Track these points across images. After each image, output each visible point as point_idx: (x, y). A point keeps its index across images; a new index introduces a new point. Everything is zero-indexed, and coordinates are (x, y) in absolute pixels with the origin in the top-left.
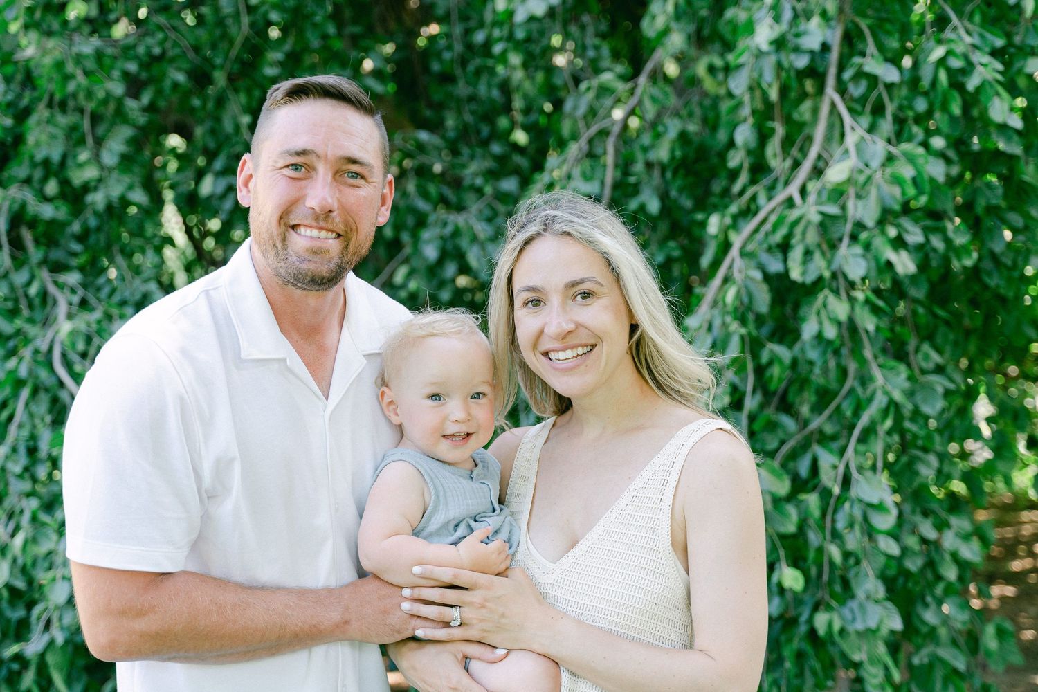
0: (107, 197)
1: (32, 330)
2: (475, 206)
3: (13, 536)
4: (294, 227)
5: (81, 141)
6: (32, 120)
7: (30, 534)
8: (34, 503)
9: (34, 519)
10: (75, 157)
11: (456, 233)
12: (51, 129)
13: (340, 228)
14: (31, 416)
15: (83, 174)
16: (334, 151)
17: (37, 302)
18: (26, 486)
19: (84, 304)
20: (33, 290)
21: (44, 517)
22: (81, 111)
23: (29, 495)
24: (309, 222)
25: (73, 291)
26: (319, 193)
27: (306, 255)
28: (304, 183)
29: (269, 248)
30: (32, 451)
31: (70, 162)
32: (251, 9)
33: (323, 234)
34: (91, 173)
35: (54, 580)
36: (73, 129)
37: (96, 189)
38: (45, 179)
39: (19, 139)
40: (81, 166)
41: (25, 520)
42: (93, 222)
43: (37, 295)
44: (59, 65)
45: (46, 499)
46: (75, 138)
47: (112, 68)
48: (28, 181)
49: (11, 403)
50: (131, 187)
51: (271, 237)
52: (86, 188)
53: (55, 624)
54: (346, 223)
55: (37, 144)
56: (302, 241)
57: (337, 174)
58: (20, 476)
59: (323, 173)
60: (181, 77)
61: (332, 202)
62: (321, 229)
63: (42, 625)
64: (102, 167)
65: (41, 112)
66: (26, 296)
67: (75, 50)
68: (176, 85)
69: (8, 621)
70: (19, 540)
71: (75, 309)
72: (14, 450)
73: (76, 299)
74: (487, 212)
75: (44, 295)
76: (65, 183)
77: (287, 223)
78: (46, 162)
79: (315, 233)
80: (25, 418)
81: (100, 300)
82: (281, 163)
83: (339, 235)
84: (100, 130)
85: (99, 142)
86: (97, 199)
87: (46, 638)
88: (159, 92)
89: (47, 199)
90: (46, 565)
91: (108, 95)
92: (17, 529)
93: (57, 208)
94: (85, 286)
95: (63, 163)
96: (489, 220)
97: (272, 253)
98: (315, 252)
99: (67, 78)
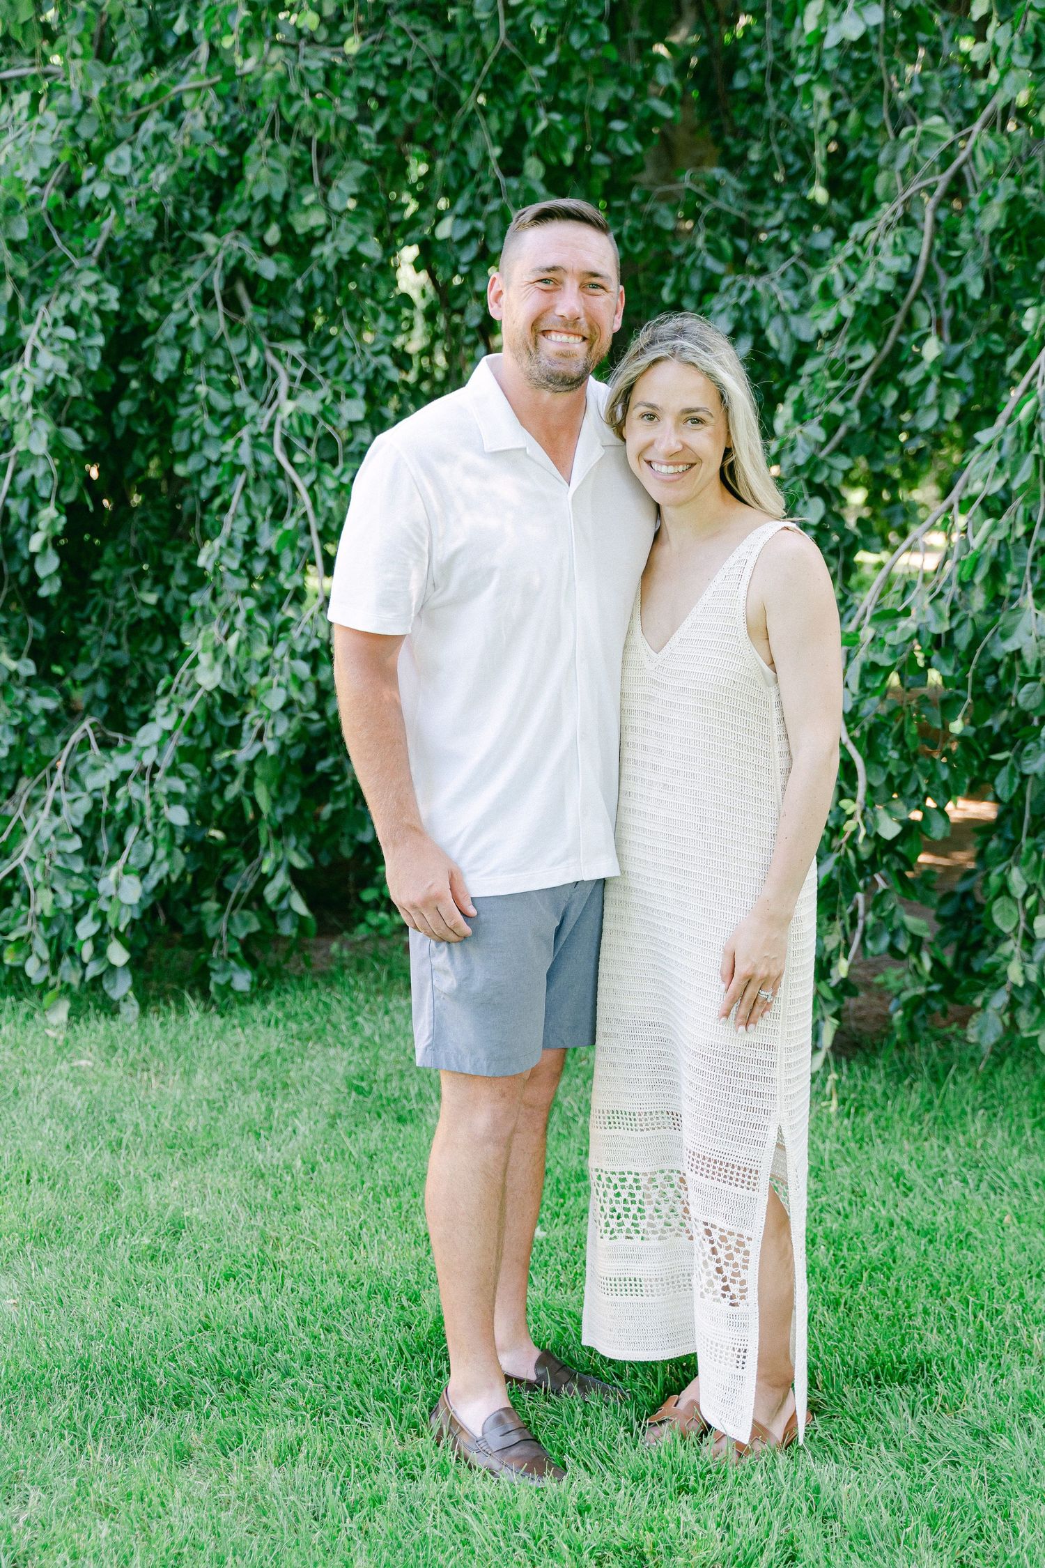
0: (336, 250)
1: (252, 408)
2: (778, 267)
3: (226, 638)
4: (544, 333)
5: (307, 179)
6: (251, 152)
7: (245, 634)
8: (250, 603)
9: (249, 619)
10: (300, 198)
11: (754, 302)
12: (272, 162)
13: (586, 333)
14: (248, 503)
15: (308, 220)
16: (579, 267)
17: (256, 374)
18: (243, 584)
19: (307, 378)
20: (251, 361)
21: (260, 620)
22: (307, 141)
23: (245, 594)
24: (559, 327)
25: (295, 362)
26: (569, 302)
27: (554, 358)
28: (555, 294)
29: (523, 352)
30: (250, 546)
31: (292, 205)
32: (511, 11)
33: (572, 339)
34: (317, 218)
35: (271, 687)
36: (297, 162)
37: (322, 239)
38: (265, 224)
39: (236, 176)
40: (306, 209)
41: (240, 620)
42: (319, 280)
43: (256, 367)
44: (283, 81)
45: (264, 599)
46: (300, 172)
47: (344, 85)
48: (244, 227)
49: (225, 488)
50: (362, 239)
51: (525, 343)
52: (312, 239)
53: (268, 733)
54: (591, 327)
55: (256, 181)
56: (553, 344)
57: (582, 287)
58: (236, 573)
59: (571, 285)
60: (422, 95)
61: (579, 310)
62: (569, 333)
63: (254, 733)
64: (329, 211)
65: (262, 141)
66: (244, 365)
67: (302, 63)
68: (414, 103)
69: (222, 727)
70: (233, 640)
71: (297, 385)
72: (230, 544)
73: (299, 373)
74: (792, 275)
75: (264, 368)
76: (287, 229)
77: (538, 329)
78: (267, 201)
79: (564, 338)
80: (242, 509)
81: (325, 374)
82: (533, 278)
83: (584, 339)
84: (328, 165)
85: (326, 182)
86: (325, 251)
87: (258, 746)
88: (396, 114)
89: (268, 250)
90: (260, 670)
91: (340, 118)
92: (232, 629)
93: (278, 262)
94: (308, 356)
95: (285, 205)
96: (796, 287)
97: (526, 357)
98: (564, 355)
99: (291, 99)
